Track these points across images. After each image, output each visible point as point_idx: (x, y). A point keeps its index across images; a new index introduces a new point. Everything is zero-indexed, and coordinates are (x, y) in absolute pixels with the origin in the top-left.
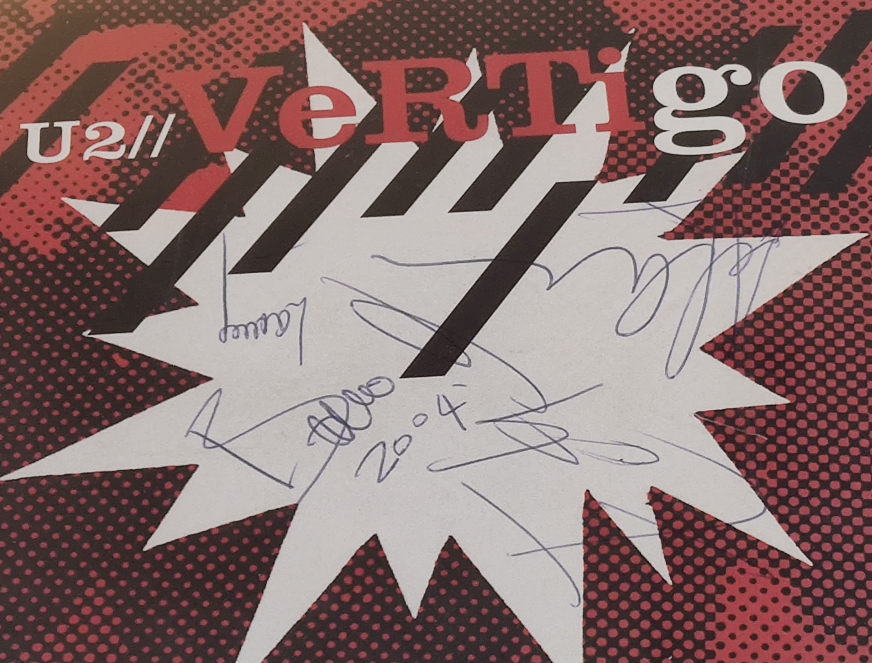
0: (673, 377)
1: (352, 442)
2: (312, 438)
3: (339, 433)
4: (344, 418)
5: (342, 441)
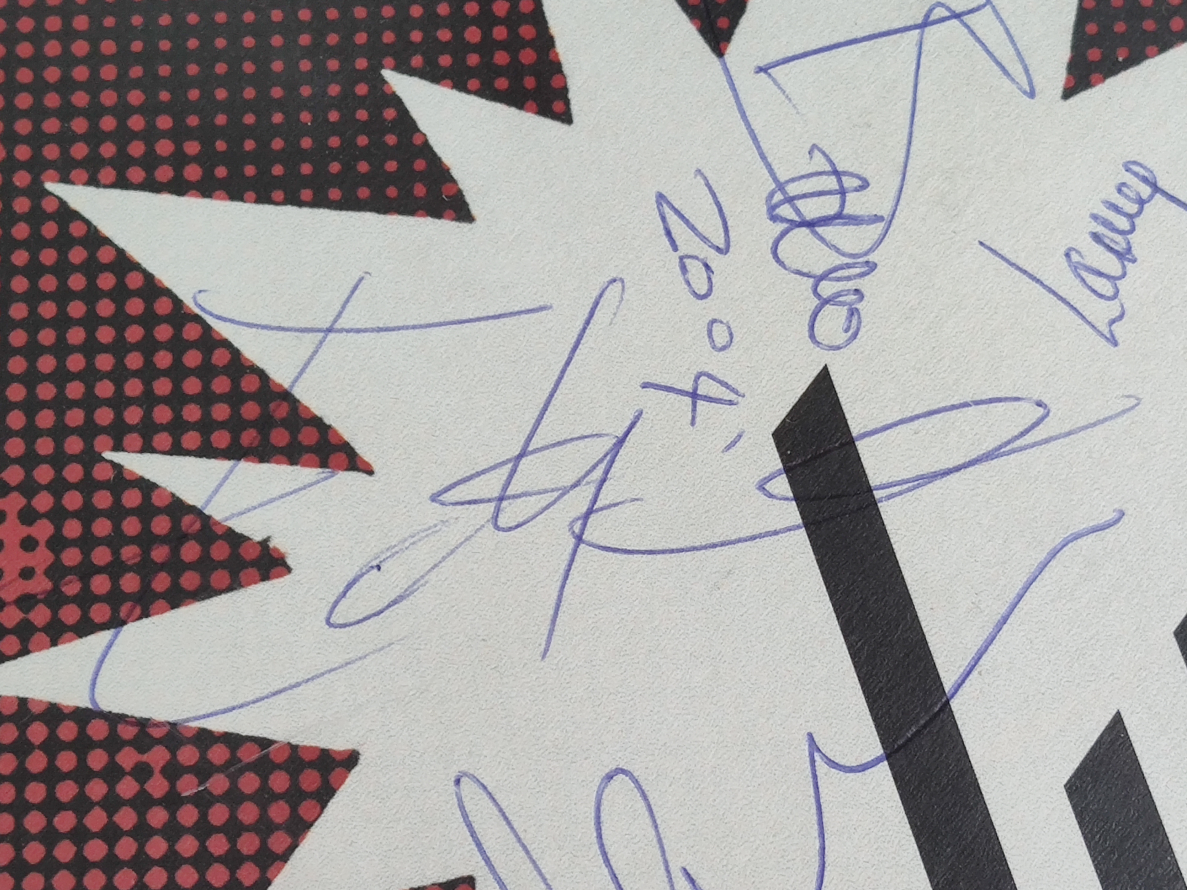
0: (458, 782)
1: (764, 208)
2: (823, 160)
3: (799, 203)
4: (821, 230)
5: (778, 197)
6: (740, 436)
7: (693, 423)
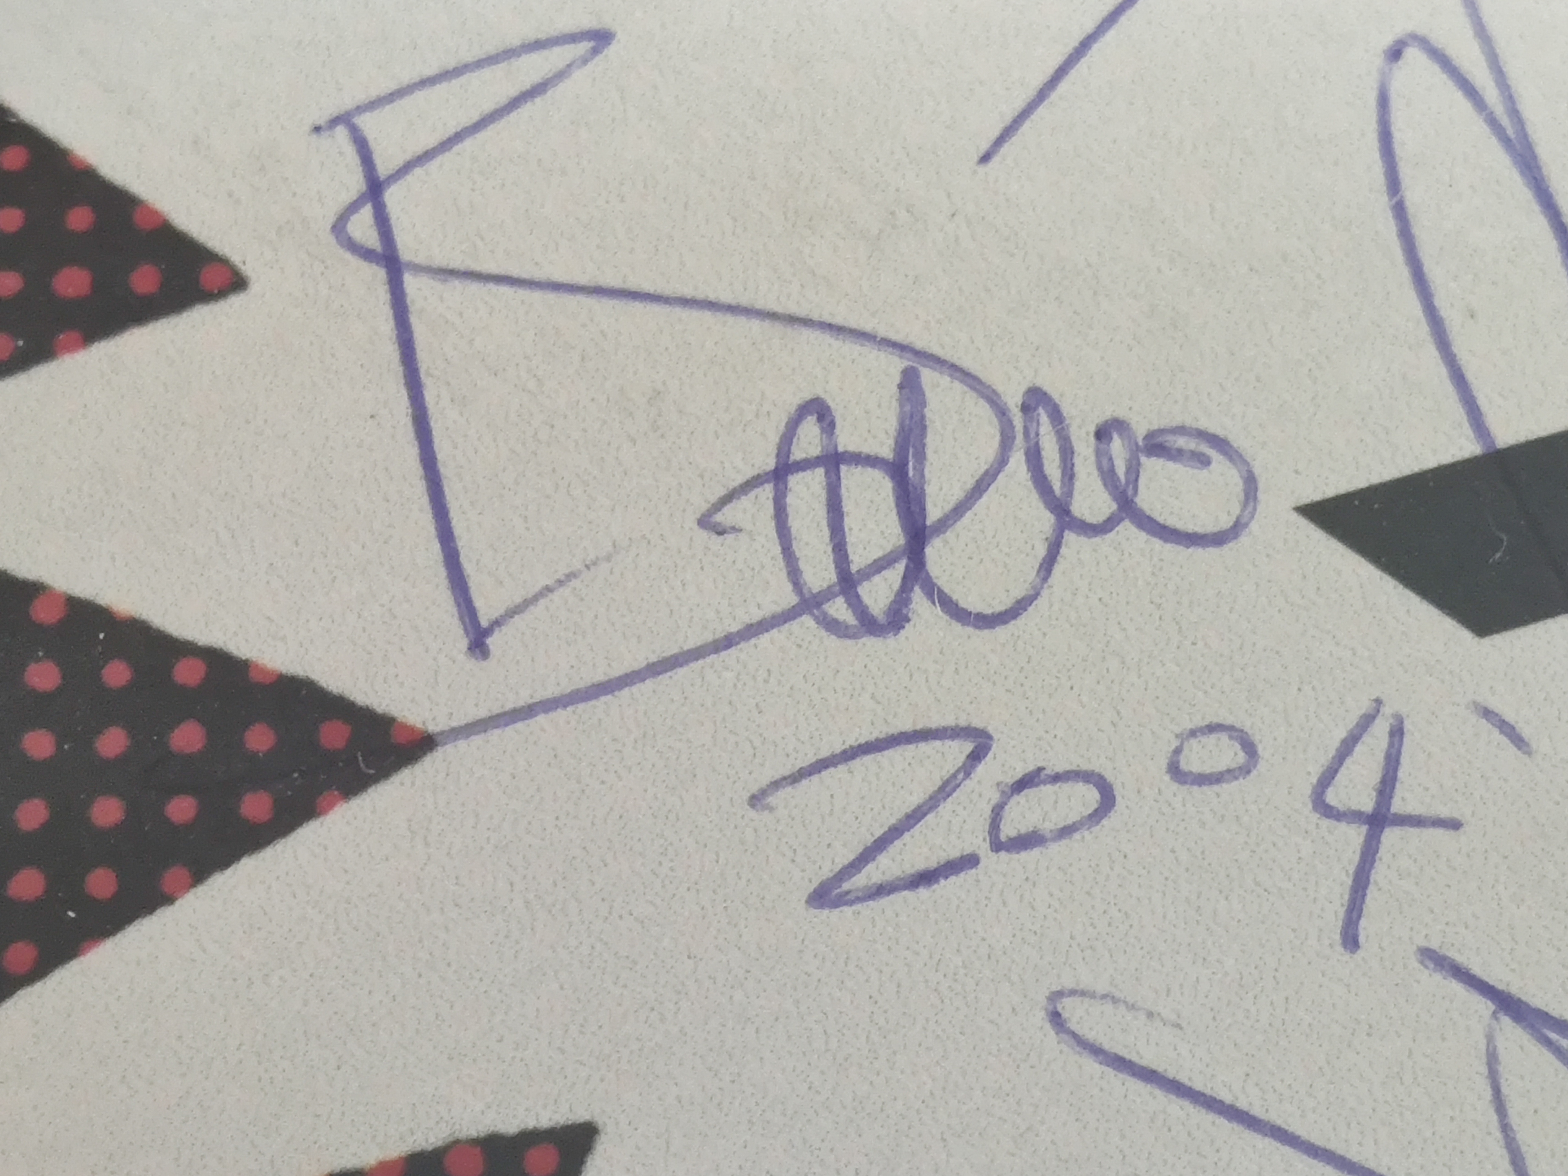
1: (870, 643)
2: (745, 502)
3: (858, 560)
4: (934, 513)
5: (839, 609)
6: (1487, 713)
7: (1454, 825)
